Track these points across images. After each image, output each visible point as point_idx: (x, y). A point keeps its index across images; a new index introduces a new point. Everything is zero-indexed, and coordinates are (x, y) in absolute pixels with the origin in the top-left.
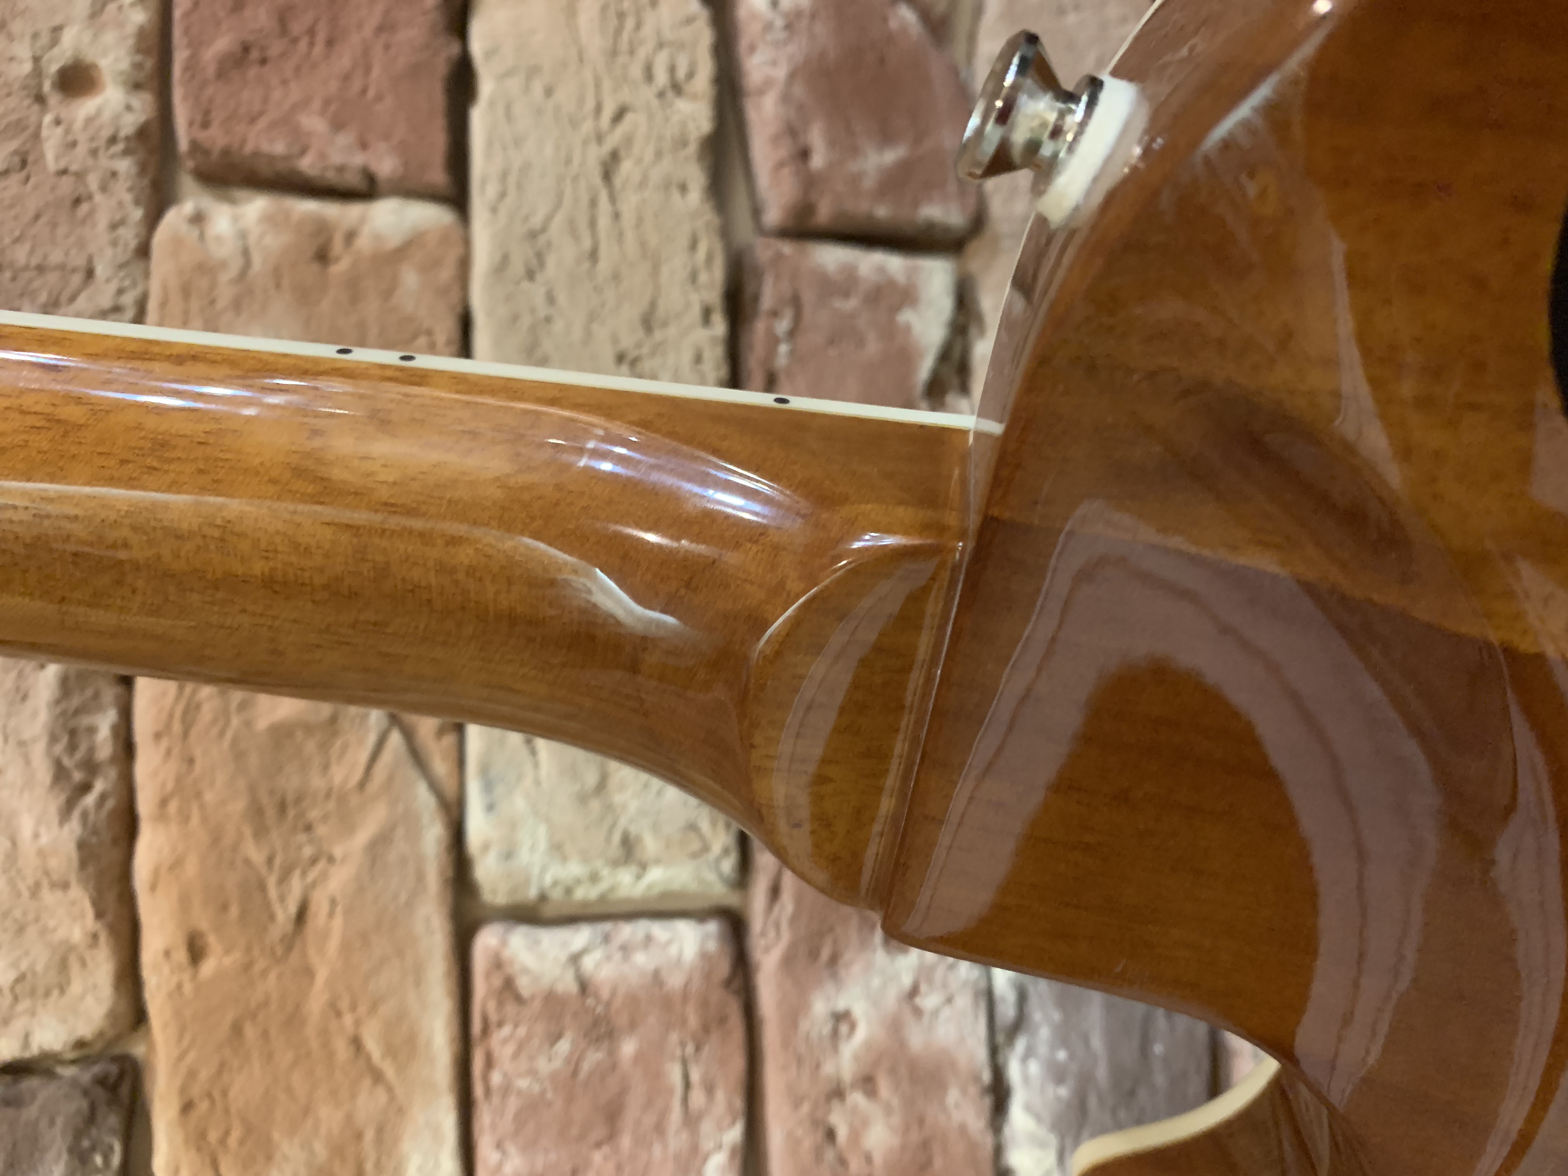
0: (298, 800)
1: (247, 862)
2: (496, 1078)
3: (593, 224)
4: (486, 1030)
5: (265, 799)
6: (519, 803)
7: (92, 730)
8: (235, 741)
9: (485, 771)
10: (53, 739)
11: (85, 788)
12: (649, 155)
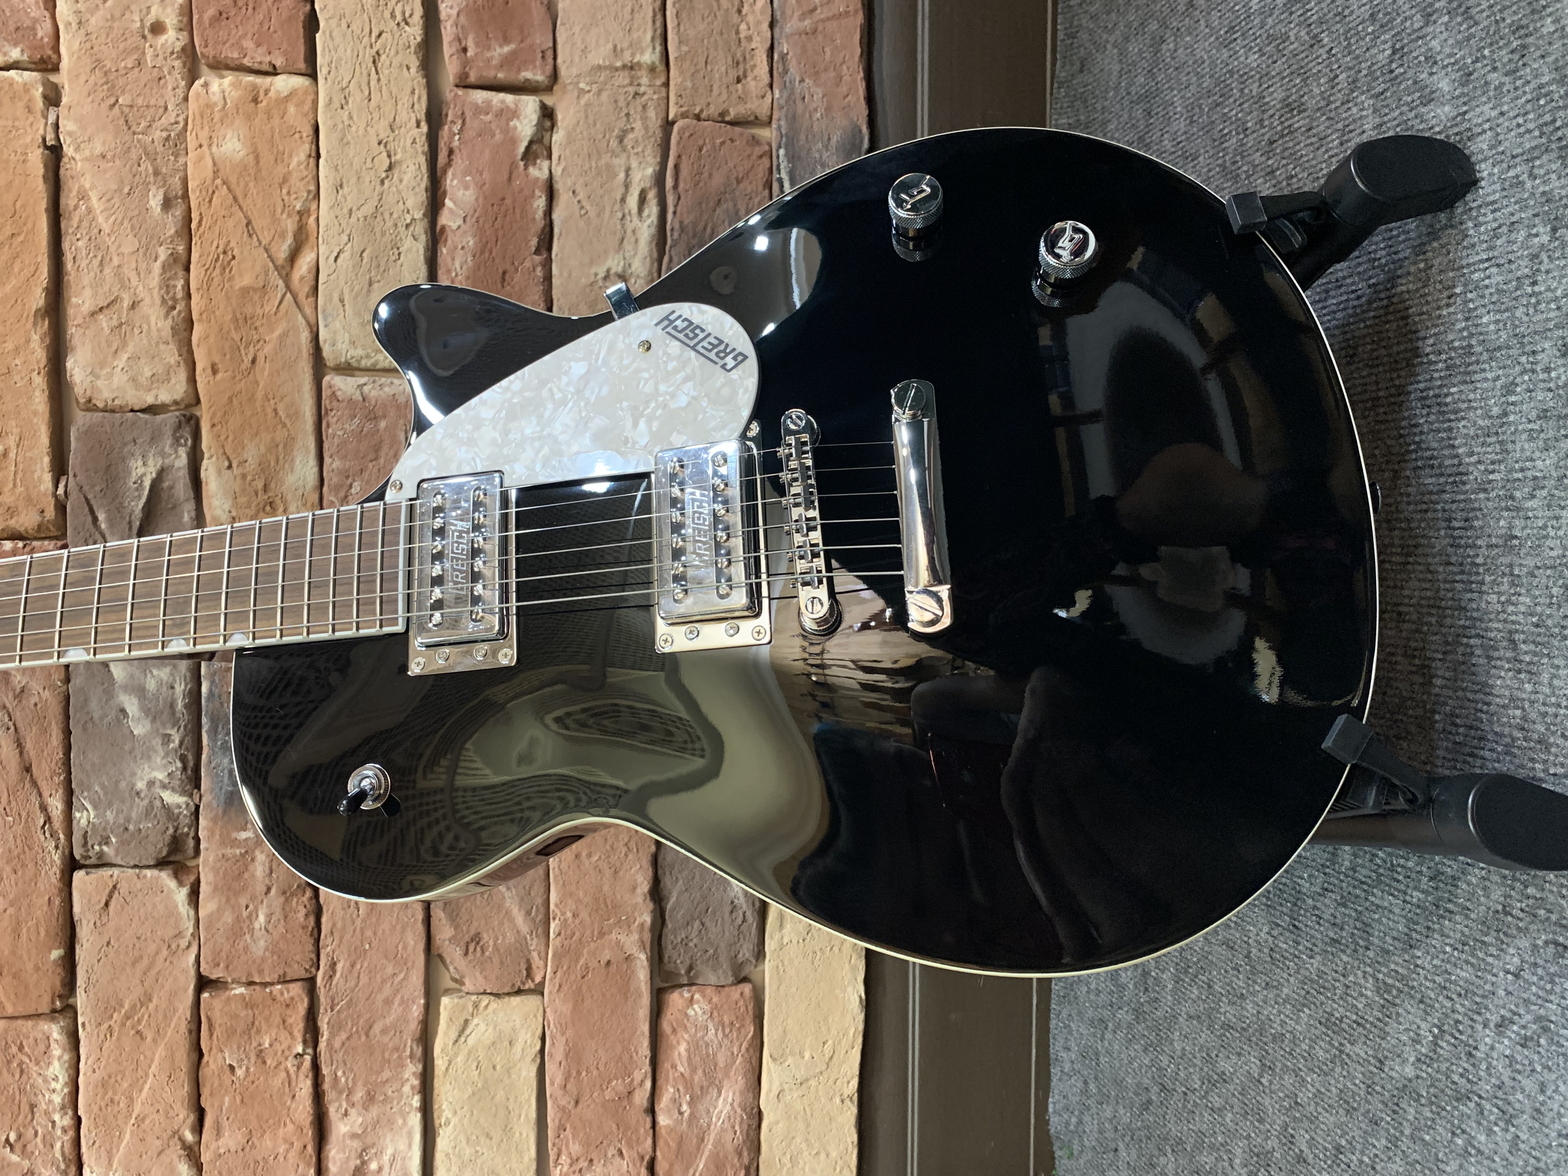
0: (251, 318)
1: (232, 339)
2: (330, 431)
3: (369, 83)
4: (326, 413)
5: (238, 316)
6: (337, 325)
7: (175, 286)
8: (226, 294)
9: (324, 312)
10: (161, 288)
11: (174, 308)
12: (393, 52)
